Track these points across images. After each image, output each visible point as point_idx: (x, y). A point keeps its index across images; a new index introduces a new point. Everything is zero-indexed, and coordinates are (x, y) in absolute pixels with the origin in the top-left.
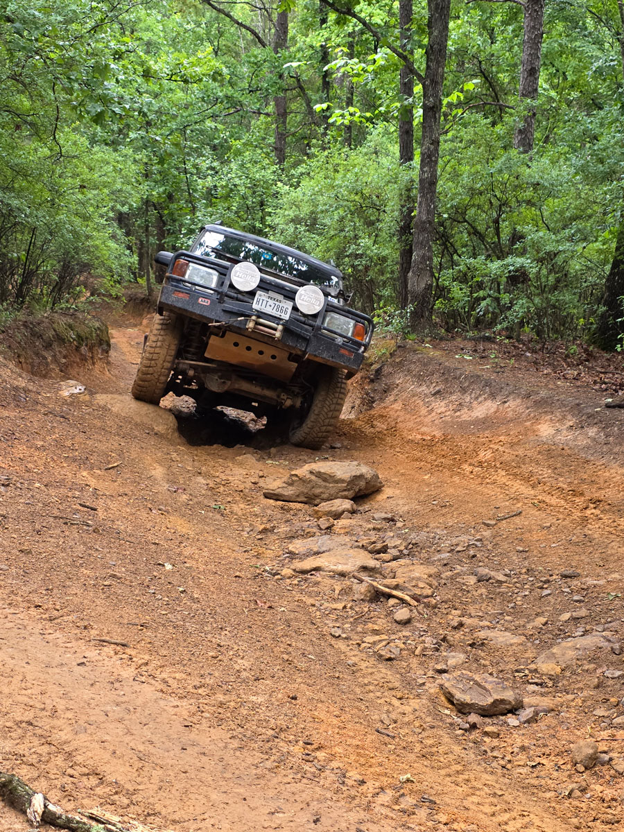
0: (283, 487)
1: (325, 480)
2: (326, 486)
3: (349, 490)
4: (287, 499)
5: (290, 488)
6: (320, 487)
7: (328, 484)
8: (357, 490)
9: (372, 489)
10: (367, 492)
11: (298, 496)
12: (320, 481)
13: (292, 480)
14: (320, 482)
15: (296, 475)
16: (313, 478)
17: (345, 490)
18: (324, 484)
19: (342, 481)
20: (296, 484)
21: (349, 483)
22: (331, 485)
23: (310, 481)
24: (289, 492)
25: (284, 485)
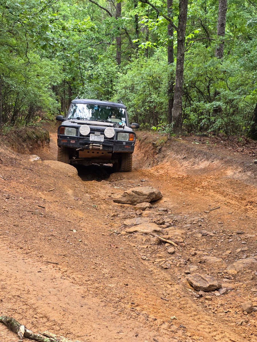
0: (121, 198)
1: (139, 195)
2: (139, 197)
3: (148, 199)
4: (123, 203)
5: (124, 198)
6: (136, 197)
8: (152, 199)
9: (158, 198)
10: (156, 199)
11: (127, 201)
12: (137, 195)
13: (125, 195)
15: (127, 193)
16: (134, 194)
17: (147, 199)
19: (146, 195)
20: (127, 196)
21: (148, 196)
22: (141, 197)
23: (133, 195)
24: (124, 199)
25: (122, 197)
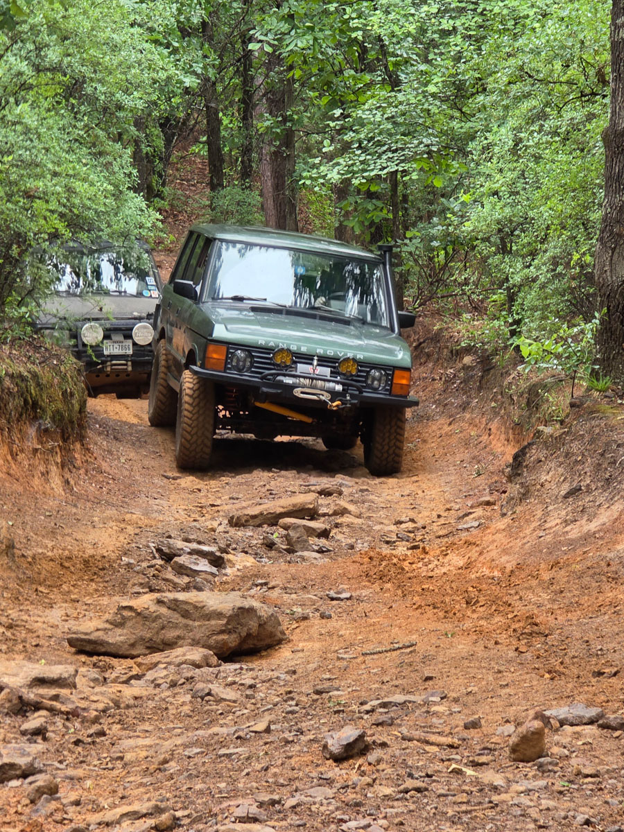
0: (105, 630)
1: (186, 615)
2: (186, 626)
3: (229, 632)
4: (113, 650)
5: (119, 631)
6: (176, 626)
7: (191, 623)
8: (244, 634)
9: (268, 641)
10: (260, 644)
11: (133, 645)
12: (177, 615)
13: (123, 617)
14: (176, 617)
15: (130, 608)
16: (164, 610)
17: (222, 632)
18: (184, 621)
19: (219, 615)
20: (129, 624)
21: (231, 619)
22: (197, 624)
23: (158, 617)
24: (117, 637)
25: (108, 626)
